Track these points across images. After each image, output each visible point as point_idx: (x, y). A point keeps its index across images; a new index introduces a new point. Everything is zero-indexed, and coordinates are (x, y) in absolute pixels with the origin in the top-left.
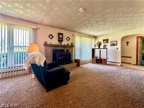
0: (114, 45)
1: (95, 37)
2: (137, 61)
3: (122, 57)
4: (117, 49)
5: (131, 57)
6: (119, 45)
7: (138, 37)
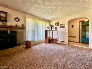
0: (63, 27)
2: (79, 40)
3: (69, 37)
4: (65, 30)
5: (75, 37)
7: (80, 22)
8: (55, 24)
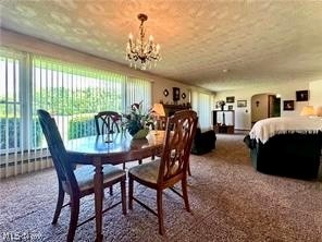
0: (241, 106)
1: (214, 93)
6: (249, 107)
7: (269, 96)
8: (228, 99)
